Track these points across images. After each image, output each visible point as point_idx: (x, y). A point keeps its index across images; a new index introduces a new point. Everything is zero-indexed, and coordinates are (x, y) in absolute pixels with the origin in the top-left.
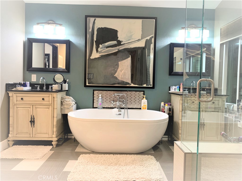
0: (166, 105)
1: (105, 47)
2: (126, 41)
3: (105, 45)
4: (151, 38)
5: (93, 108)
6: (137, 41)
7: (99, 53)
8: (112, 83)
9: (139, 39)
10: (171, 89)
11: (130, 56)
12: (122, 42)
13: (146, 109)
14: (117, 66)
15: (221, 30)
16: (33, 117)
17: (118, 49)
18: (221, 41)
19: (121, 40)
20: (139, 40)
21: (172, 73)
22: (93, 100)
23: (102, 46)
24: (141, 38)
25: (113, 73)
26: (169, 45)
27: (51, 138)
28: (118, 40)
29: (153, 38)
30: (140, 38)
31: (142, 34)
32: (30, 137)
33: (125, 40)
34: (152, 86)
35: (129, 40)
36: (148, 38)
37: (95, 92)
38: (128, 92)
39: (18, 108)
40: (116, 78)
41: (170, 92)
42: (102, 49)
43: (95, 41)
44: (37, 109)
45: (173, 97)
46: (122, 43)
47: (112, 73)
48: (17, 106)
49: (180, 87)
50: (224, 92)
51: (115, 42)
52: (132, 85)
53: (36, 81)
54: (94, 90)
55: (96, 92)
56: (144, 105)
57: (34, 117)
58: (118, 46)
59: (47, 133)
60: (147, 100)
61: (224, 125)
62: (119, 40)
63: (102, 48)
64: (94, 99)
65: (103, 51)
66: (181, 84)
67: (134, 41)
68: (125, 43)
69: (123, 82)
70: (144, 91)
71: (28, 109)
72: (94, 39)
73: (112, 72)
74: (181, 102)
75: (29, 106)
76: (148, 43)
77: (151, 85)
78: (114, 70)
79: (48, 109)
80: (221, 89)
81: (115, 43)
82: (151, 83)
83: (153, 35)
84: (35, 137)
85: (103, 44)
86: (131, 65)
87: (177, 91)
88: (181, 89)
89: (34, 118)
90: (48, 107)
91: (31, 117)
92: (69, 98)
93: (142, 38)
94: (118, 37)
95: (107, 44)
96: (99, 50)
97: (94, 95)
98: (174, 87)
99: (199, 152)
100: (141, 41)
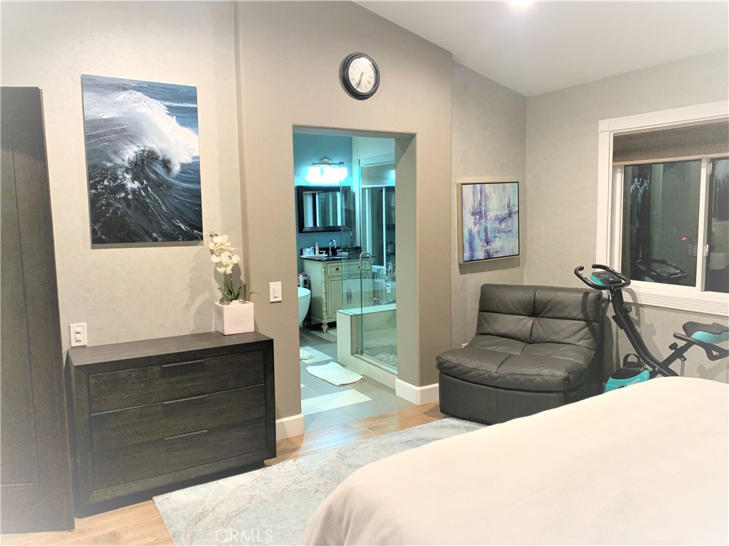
0: (301, 276)
10: (304, 252)
18: (362, 184)
21: (304, 230)
41: (302, 257)
45: (307, 264)
49: (315, 249)
50: (369, 249)
61: (372, 292)
66: (316, 243)
74: (323, 270)
80: (366, 248)
87: (312, 255)
88: (317, 252)
98: (308, 250)
99: (363, 313)
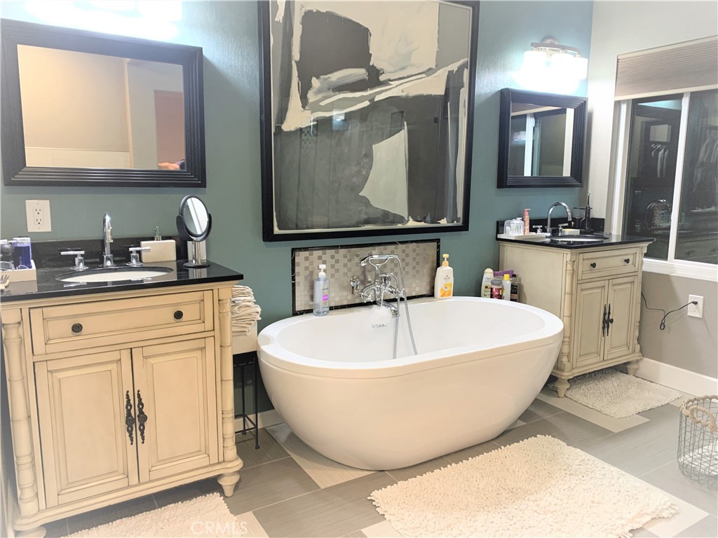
0: (507, 277)
1: (329, 89)
2: (394, 72)
3: (332, 82)
4: (461, 69)
5: (295, 314)
6: (424, 75)
7: (310, 112)
8: (353, 221)
9: (430, 69)
10: (507, 228)
11: (405, 123)
12: (381, 74)
13: (449, 295)
14: (366, 160)
15: (618, 62)
16: (137, 399)
17: (371, 98)
18: (616, 94)
19: (378, 66)
20: (429, 72)
21: (506, 182)
22: (294, 285)
23: (321, 83)
24: (436, 66)
25: (357, 183)
26: (499, 95)
27: (218, 467)
28: (371, 64)
29: (466, 69)
30: (434, 67)
31: (437, 52)
32: (129, 486)
33: (391, 69)
34: (460, 224)
35: (403, 69)
36: (454, 67)
37: (299, 256)
38: (396, 246)
39: (54, 374)
40: (366, 202)
42: (320, 96)
43: (296, 62)
44: (152, 361)
46: (382, 78)
47: (355, 183)
48: (52, 366)
51: (360, 73)
52: (412, 224)
53: (49, 229)
54: (293, 250)
55: (301, 257)
56: (446, 285)
57: (140, 400)
58: (372, 87)
59: (200, 450)
60: (452, 269)
62: (373, 66)
63: (319, 91)
64: (296, 281)
65: (322, 104)
66: (524, 211)
67: (417, 73)
68: (392, 79)
69: (386, 216)
70: (438, 241)
71: (110, 367)
72: (293, 54)
73: (354, 180)
74: (569, 267)
75: (116, 356)
76: (453, 83)
77: (458, 221)
78: (359, 172)
79: (198, 354)
81: (360, 75)
82: (460, 214)
83: (466, 59)
84: (150, 481)
85: (322, 77)
86: (407, 157)
89: (141, 403)
90: (200, 344)
91: (125, 400)
92: (243, 293)
93: (438, 67)
94: (371, 55)
95: (336, 77)
96: (312, 97)
97: (296, 268)
100: (435, 75)
